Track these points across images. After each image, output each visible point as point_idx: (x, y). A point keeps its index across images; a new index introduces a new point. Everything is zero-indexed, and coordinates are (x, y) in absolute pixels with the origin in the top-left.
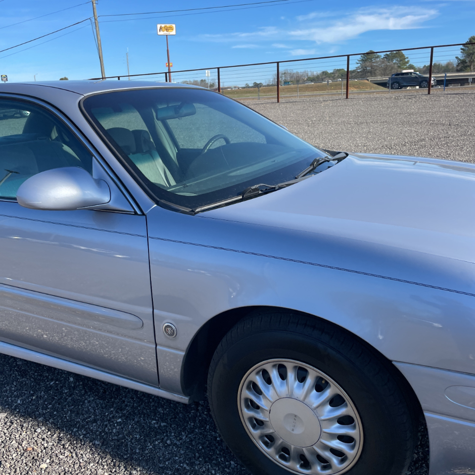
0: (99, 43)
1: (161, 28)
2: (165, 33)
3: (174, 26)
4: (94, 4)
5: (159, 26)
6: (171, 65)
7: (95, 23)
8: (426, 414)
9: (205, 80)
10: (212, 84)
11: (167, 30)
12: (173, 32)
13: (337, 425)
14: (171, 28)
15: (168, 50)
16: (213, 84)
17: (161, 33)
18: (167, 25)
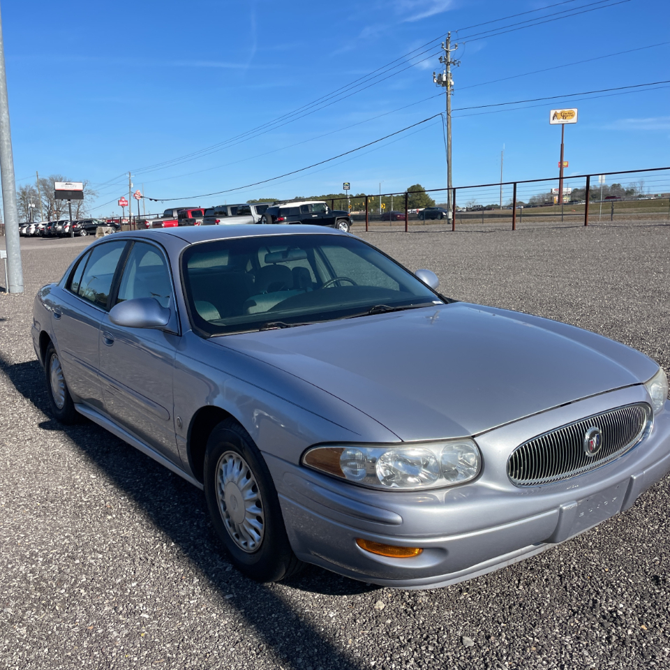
0: (449, 143)
1: (555, 115)
2: (562, 121)
3: (575, 110)
4: (449, 96)
5: (553, 112)
6: (565, 164)
7: (447, 118)
8: (279, 495)
9: (619, 185)
10: (629, 190)
11: (564, 117)
12: (574, 120)
13: (255, 506)
14: (572, 115)
15: (562, 145)
16: (633, 190)
17: (556, 121)
18: (566, 110)
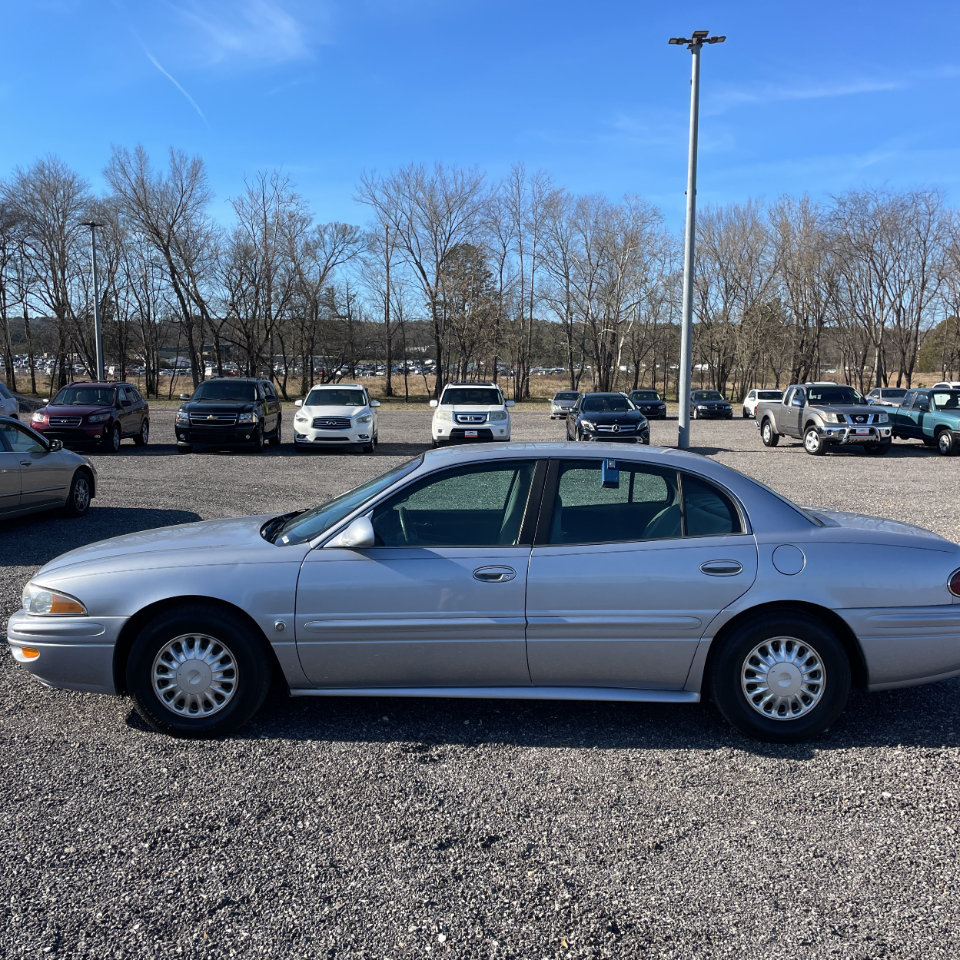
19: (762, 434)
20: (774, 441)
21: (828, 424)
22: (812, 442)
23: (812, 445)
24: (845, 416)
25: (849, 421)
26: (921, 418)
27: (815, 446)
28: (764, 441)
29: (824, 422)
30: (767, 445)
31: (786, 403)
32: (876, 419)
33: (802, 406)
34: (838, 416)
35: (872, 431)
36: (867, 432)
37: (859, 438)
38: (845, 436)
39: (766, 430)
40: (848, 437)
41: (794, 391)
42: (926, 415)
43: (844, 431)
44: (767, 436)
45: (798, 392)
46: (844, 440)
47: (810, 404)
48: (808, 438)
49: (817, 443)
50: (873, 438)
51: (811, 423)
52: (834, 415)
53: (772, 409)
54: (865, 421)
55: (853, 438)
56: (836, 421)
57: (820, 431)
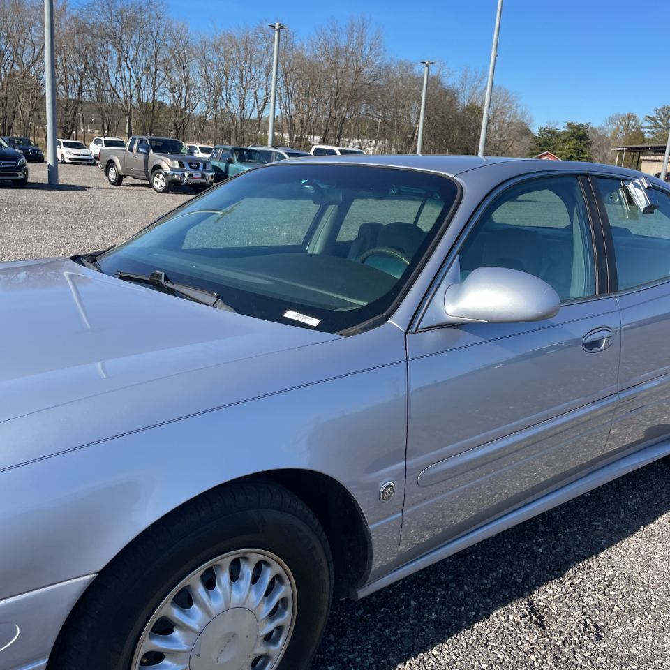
19: (107, 175)
20: (118, 181)
21: (172, 169)
22: (159, 182)
23: (159, 184)
24: (184, 163)
25: (187, 167)
26: (227, 168)
27: (161, 186)
28: (110, 181)
29: (170, 167)
30: (113, 184)
31: (131, 150)
32: (205, 167)
33: (147, 154)
34: (179, 162)
35: (203, 176)
36: (200, 176)
37: (195, 181)
38: (186, 179)
39: (112, 171)
40: (188, 179)
41: (137, 142)
42: (231, 165)
43: (184, 175)
44: (112, 176)
45: (141, 142)
46: (185, 182)
47: (154, 151)
48: (156, 179)
49: (164, 184)
50: (203, 181)
51: (157, 168)
52: (176, 162)
53: (116, 155)
54: (198, 168)
55: (191, 180)
56: (177, 166)
57: (166, 175)
